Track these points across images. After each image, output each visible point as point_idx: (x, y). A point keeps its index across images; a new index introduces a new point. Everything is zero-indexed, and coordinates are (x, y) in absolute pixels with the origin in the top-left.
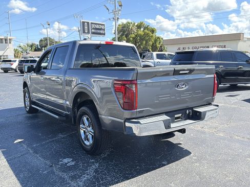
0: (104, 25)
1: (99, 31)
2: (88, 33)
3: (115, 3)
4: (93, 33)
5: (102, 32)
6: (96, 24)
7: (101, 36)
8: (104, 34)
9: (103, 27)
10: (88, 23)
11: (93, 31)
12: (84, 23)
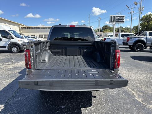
0: (124, 17)
1: (120, 20)
2: (114, 21)
3: (141, 4)
4: (117, 22)
5: (122, 20)
6: (119, 16)
7: (121, 23)
8: (124, 22)
9: (123, 18)
10: (114, 16)
11: (117, 20)
12: (112, 16)
